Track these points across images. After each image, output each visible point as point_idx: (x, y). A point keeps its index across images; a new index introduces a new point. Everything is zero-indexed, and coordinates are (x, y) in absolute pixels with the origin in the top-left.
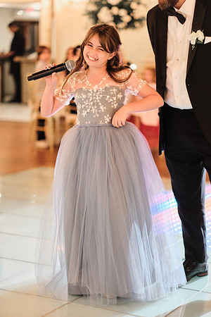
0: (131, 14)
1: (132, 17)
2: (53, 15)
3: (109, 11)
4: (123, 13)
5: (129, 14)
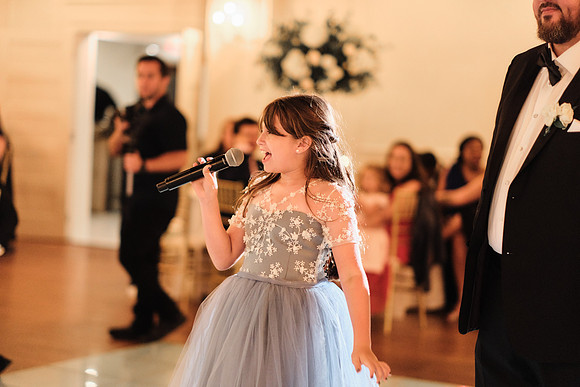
0: (344, 64)
1: (346, 72)
3: (302, 58)
4: (328, 62)
5: (339, 64)
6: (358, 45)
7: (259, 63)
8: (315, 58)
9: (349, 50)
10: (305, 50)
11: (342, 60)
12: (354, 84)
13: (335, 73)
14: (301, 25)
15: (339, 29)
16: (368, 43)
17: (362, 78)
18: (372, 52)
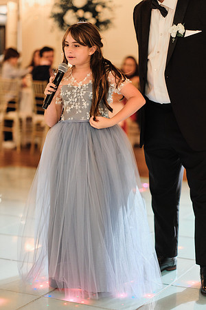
0: (96, 17)
1: (97, 20)
2: (18, 18)
3: (74, 14)
4: (88, 15)
5: (94, 16)
6: (104, 6)
7: (51, 17)
9: (99, 8)
10: (76, 9)
12: (102, 27)
17: (106, 23)
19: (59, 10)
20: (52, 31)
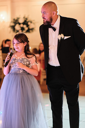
4: (25, 26)
6: (31, 22)
7: (9, 27)
8: (22, 25)
9: (29, 23)
10: (20, 24)
11: (28, 26)
12: (31, 31)
13: (26, 29)
14: (18, 18)
15: (27, 19)
16: (33, 22)
17: (32, 29)
18: (34, 24)
19: (13, 24)
20: (10, 32)
